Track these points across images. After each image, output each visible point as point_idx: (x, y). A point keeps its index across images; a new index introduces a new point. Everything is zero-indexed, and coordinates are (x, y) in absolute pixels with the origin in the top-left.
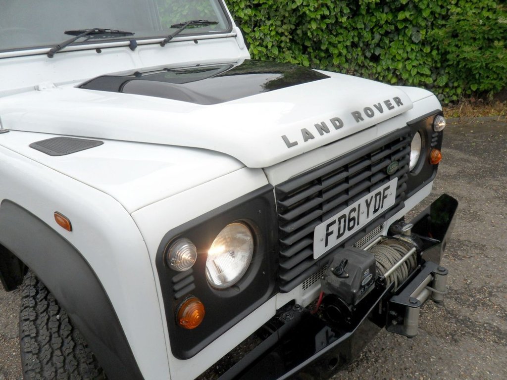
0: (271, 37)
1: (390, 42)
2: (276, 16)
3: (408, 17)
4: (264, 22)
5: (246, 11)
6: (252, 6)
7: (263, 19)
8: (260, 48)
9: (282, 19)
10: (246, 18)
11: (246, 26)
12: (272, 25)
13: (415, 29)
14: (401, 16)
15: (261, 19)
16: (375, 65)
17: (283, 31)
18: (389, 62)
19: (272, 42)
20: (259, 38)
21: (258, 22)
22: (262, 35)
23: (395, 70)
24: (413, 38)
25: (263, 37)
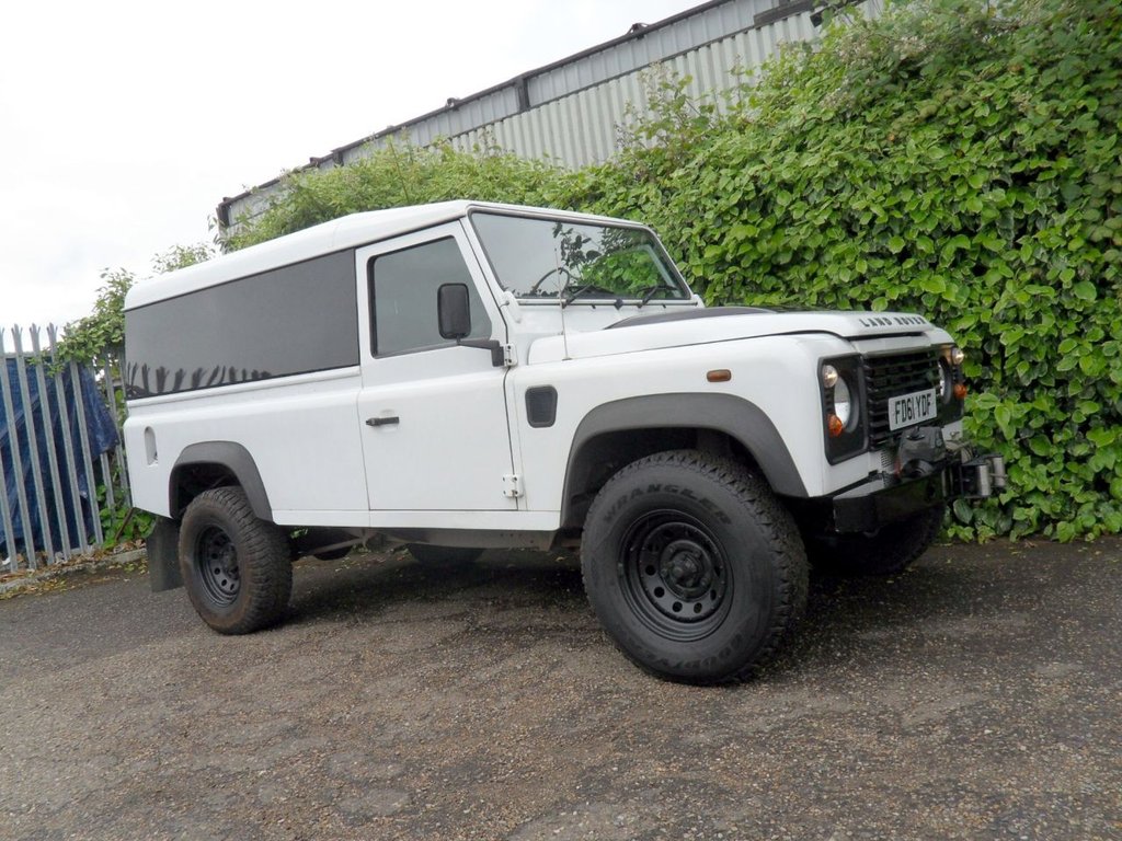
0: (1069, 257)
2: (1083, 197)
4: (1048, 218)
5: (989, 196)
6: (1010, 182)
7: (1044, 211)
8: (1035, 290)
9: (1104, 202)
10: (991, 214)
11: (993, 235)
12: (1071, 223)
15: (1037, 213)
17: (1108, 234)
19: (1076, 269)
20: (1033, 263)
21: (1030, 221)
22: (1042, 255)
25: (1045, 260)
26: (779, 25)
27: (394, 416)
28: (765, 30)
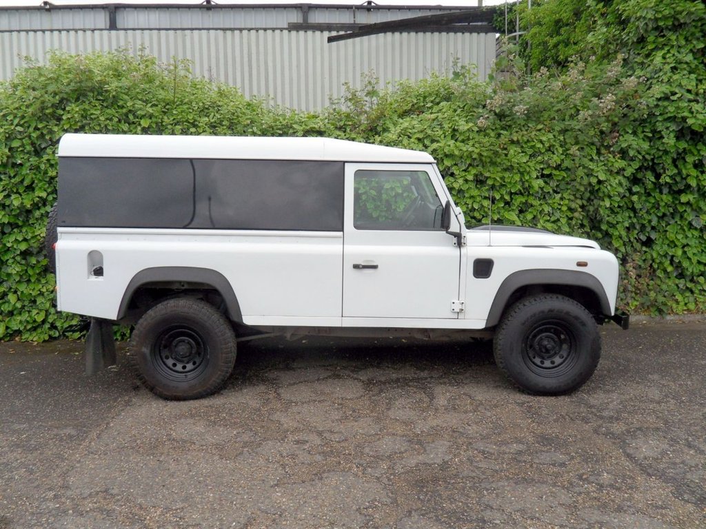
1: (666, 226)
2: (567, 189)
3: (691, 199)
4: (552, 194)
9: (575, 193)
12: (563, 198)
13: (695, 213)
14: (684, 198)
15: (549, 192)
16: (647, 250)
17: (576, 206)
18: (665, 247)
23: (673, 256)
24: (693, 223)
26: (302, 33)
27: (375, 264)
28: (294, 33)
